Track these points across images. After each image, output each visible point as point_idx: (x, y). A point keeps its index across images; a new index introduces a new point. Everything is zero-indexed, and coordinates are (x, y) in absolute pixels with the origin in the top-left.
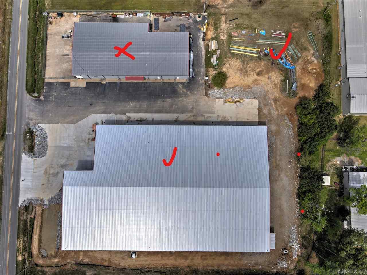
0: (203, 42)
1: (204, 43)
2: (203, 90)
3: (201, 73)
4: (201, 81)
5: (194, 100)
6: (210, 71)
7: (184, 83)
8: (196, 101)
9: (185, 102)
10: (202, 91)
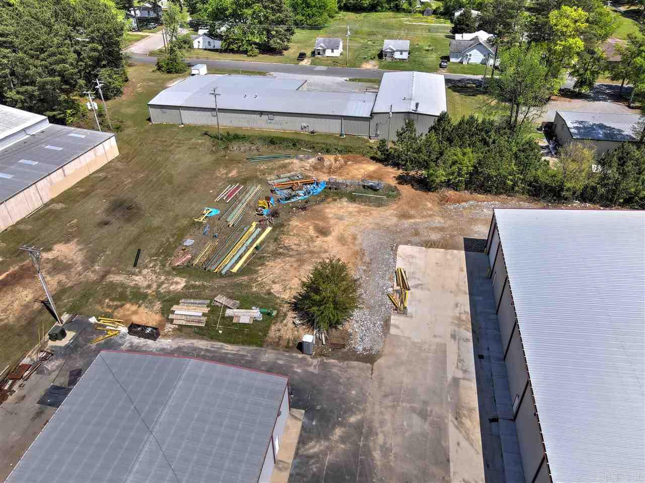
0: (163, 340)
1: (166, 336)
2: (348, 367)
3: (281, 362)
4: (311, 369)
5: (388, 402)
6: (278, 334)
7: (303, 427)
8: (390, 398)
9: (395, 442)
10: (352, 371)
